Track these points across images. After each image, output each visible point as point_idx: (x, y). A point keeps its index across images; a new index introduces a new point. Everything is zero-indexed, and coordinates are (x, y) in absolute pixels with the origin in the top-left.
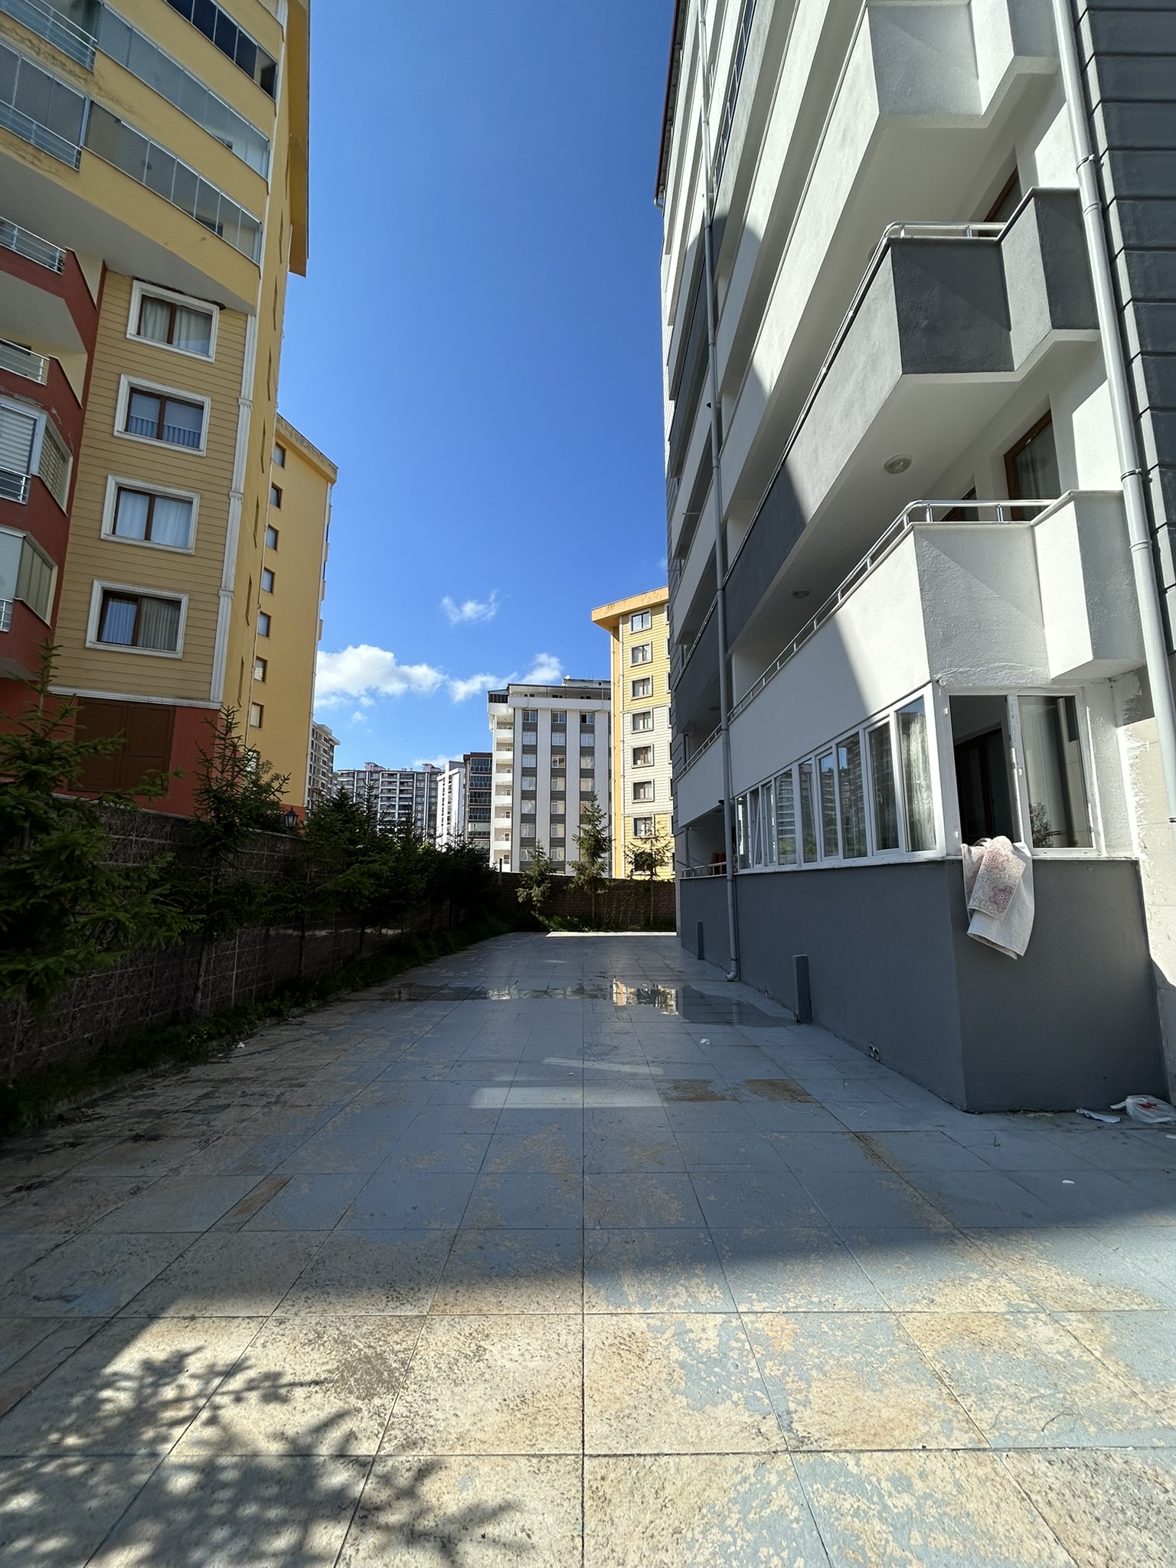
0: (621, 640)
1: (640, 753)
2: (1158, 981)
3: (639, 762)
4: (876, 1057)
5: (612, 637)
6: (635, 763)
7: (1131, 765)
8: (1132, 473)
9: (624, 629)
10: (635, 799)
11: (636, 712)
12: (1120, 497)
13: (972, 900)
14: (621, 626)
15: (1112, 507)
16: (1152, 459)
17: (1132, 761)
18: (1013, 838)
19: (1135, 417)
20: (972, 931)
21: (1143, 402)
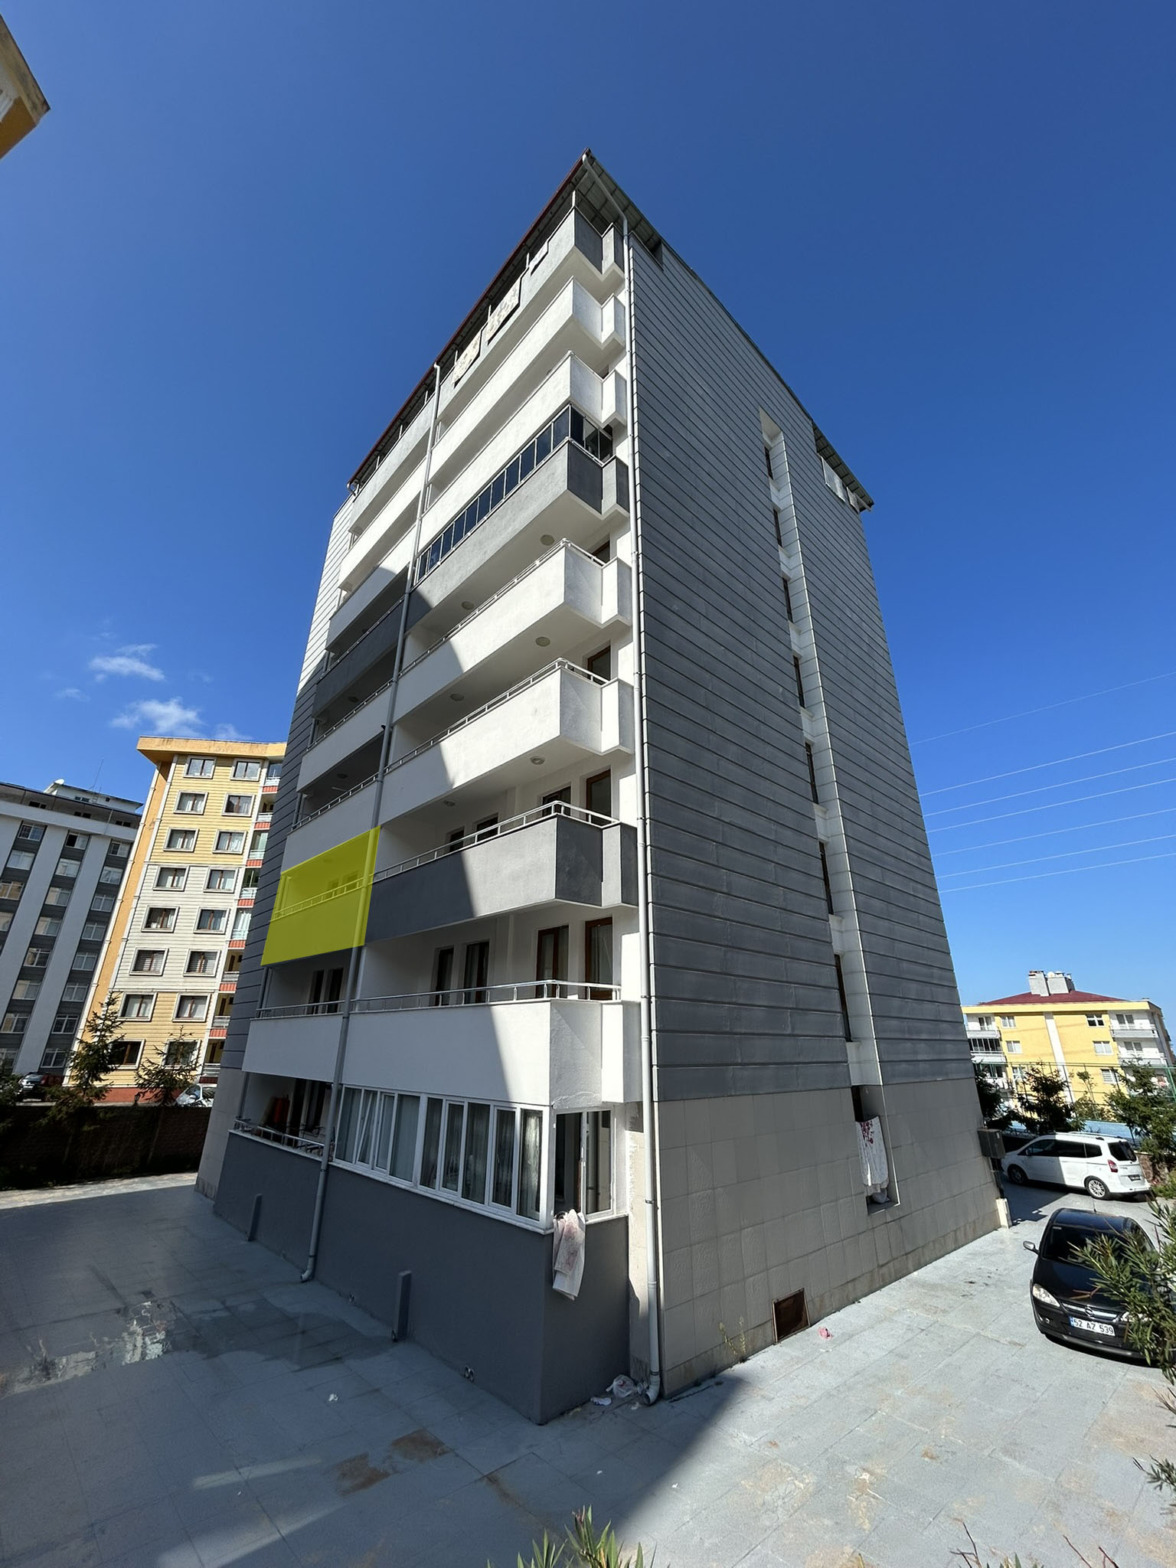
0: (169, 780)
1: (157, 916)
2: (631, 1294)
3: (154, 925)
4: (470, 1378)
5: (157, 772)
6: (148, 925)
7: (630, 1156)
8: (645, 997)
9: (177, 770)
10: (135, 970)
11: (165, 866)
12: (640, 1004)
13: (557, 1264)
14: (173, 765)
15: (636, 1009)
16: (653, 993)
17: (631, 1154)
18: (577, 1211)
19: (648, 965)
20: (555, 1286)
21: (652, 961)
